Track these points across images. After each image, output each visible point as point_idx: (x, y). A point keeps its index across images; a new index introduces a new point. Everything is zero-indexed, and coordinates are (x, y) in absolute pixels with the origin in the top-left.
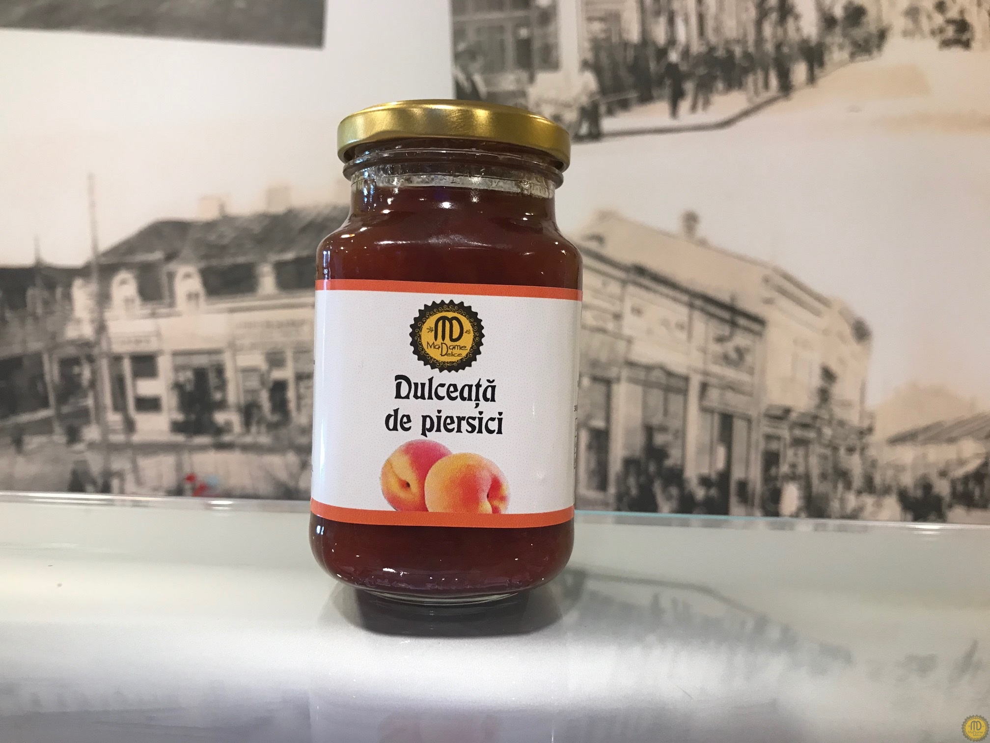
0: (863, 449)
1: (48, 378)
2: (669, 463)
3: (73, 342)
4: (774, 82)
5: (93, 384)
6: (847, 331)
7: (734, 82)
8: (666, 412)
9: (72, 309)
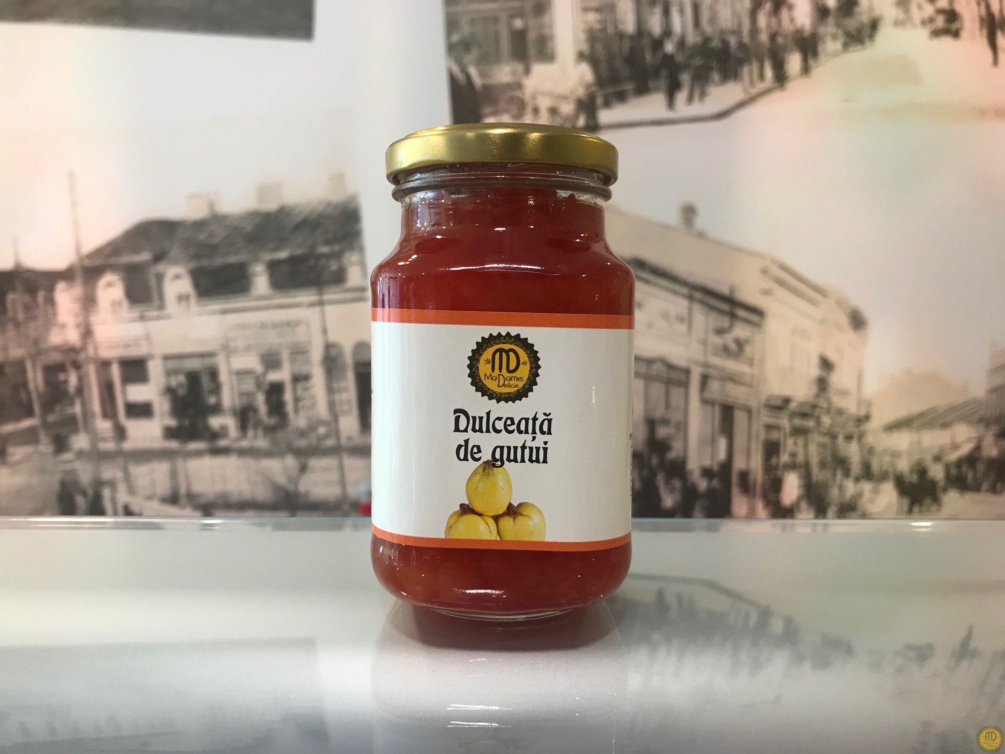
0: (861, 437)
1: (32, 386)
2: (672, 455)
3: (57, 349)
4: (769, 73)
5: (80, 391)
6: (844, 320)
7: (730, 73)
8: (667, 405)
9: (55, 314)
